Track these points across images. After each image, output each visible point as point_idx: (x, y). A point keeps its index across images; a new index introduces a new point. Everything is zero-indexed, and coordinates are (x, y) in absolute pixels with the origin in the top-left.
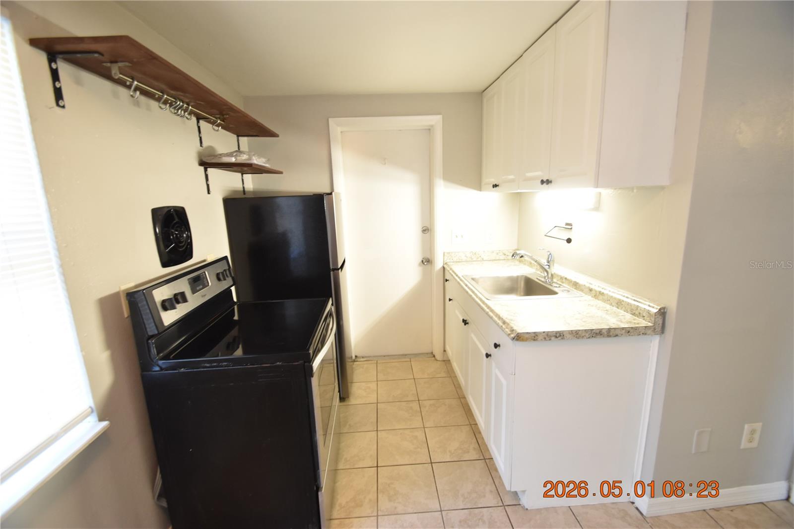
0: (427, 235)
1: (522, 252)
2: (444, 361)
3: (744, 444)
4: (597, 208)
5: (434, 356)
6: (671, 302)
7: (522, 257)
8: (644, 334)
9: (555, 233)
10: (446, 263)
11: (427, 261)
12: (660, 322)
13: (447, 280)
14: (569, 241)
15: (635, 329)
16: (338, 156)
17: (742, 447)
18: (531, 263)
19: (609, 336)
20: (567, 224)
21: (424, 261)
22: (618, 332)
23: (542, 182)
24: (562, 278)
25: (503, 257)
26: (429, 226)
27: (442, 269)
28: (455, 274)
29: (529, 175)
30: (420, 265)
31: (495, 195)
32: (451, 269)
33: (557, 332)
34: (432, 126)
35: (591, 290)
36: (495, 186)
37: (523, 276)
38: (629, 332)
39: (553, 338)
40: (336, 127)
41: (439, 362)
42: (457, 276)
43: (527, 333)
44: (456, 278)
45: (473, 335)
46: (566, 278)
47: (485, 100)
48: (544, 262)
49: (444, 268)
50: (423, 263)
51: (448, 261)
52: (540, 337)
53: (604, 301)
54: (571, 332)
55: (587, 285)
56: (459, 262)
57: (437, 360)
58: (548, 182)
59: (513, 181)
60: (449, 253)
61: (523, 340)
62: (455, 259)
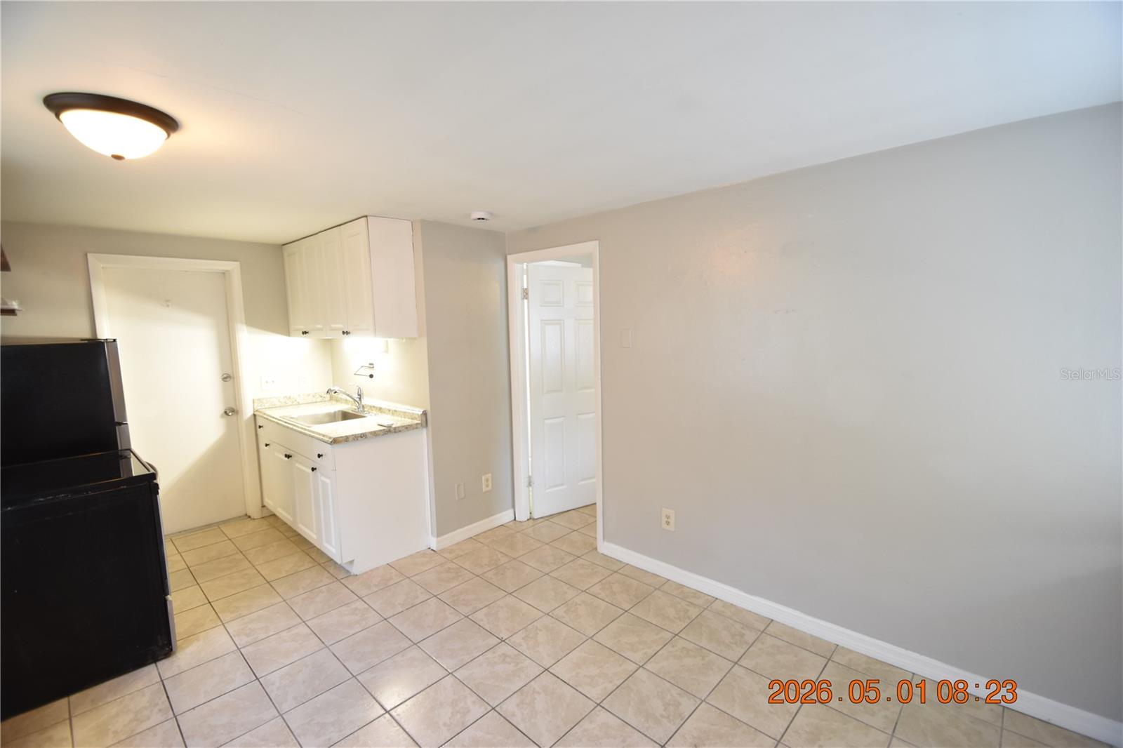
0: (229, 383)
1: (336, 388)
2: (263, 518)
3: (484, 489)
4: (387, 351)
5: (249, 517)
6: (428, 408)
7: (336, 392)
8: (417, 428)
9: (363, 371)
10: (257, 411)
11: (231, 412)
12: (424, 419)
13: (260, 427)
14: (371, 376)
15: (410, 426)
16: (102, 298)
17: (484, 491)
18: (346, 400)
19: (395, 432)
20: (370, 364)
21: (228, 412)
22: (400, 429)
23: (344, 333)
24: (371, 407)
25: (320, 399)
26: (231, 374)
27: (253, 417)
28: (271, 417)
29: (333, 326)
30: (222, 416)
31: (305, 340)
32: (264, 414)
33: (362, 434)
34: (227, 271)
35: (389, 410)
36: (305, 333)
37: (339, 411)
38: (408, 428)
39: (359, 438)
40: (96, 262)
41: (256, 522)
42: (274, 418)
43: (341, 437)
44: (274, 420)
45: (297, 465)
46: (374, 407)
47: (286, 254)
48: (356, 396)
49: (255, 415)
50: (228, 415)
51: (259, 408)
52: (351, 439)
53: (398, 416)
54: (371, 433)
55: (387, 408)
56: (272, 408)
57: (254, 519)
58: (347, 333)
59: (321, 330)
60: (259, 400)
61: (338, 442)
62: (266, 406)
